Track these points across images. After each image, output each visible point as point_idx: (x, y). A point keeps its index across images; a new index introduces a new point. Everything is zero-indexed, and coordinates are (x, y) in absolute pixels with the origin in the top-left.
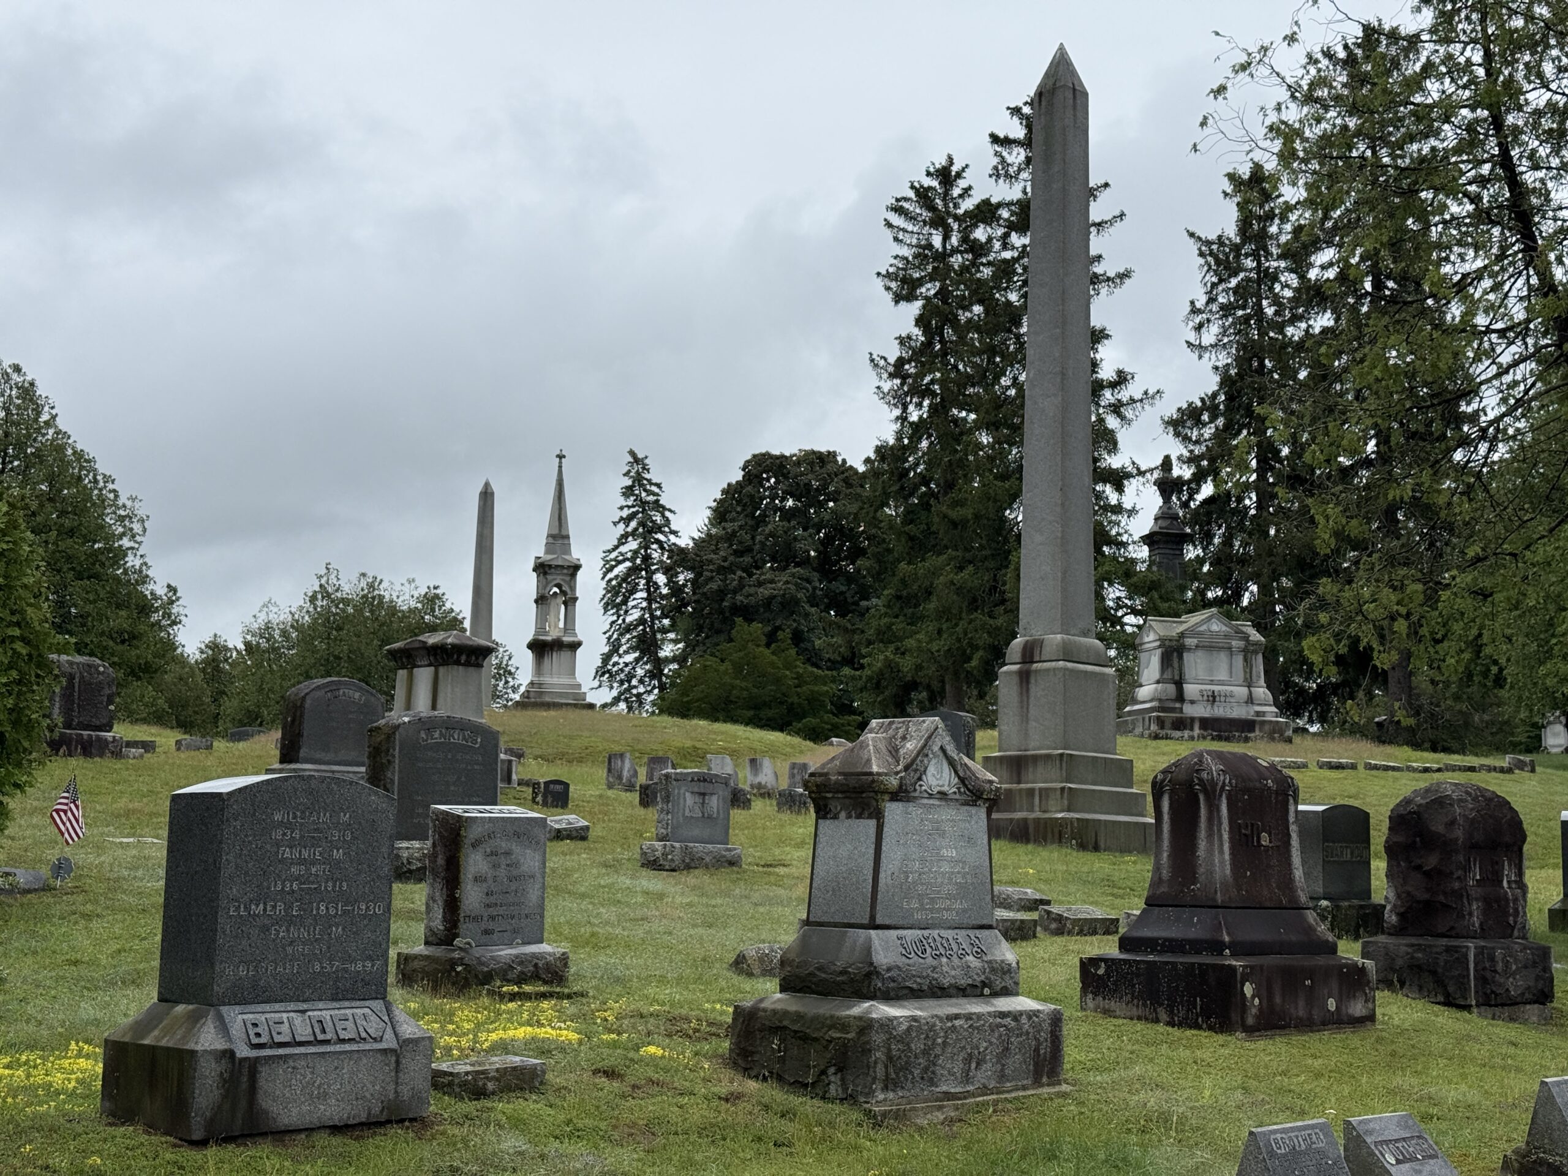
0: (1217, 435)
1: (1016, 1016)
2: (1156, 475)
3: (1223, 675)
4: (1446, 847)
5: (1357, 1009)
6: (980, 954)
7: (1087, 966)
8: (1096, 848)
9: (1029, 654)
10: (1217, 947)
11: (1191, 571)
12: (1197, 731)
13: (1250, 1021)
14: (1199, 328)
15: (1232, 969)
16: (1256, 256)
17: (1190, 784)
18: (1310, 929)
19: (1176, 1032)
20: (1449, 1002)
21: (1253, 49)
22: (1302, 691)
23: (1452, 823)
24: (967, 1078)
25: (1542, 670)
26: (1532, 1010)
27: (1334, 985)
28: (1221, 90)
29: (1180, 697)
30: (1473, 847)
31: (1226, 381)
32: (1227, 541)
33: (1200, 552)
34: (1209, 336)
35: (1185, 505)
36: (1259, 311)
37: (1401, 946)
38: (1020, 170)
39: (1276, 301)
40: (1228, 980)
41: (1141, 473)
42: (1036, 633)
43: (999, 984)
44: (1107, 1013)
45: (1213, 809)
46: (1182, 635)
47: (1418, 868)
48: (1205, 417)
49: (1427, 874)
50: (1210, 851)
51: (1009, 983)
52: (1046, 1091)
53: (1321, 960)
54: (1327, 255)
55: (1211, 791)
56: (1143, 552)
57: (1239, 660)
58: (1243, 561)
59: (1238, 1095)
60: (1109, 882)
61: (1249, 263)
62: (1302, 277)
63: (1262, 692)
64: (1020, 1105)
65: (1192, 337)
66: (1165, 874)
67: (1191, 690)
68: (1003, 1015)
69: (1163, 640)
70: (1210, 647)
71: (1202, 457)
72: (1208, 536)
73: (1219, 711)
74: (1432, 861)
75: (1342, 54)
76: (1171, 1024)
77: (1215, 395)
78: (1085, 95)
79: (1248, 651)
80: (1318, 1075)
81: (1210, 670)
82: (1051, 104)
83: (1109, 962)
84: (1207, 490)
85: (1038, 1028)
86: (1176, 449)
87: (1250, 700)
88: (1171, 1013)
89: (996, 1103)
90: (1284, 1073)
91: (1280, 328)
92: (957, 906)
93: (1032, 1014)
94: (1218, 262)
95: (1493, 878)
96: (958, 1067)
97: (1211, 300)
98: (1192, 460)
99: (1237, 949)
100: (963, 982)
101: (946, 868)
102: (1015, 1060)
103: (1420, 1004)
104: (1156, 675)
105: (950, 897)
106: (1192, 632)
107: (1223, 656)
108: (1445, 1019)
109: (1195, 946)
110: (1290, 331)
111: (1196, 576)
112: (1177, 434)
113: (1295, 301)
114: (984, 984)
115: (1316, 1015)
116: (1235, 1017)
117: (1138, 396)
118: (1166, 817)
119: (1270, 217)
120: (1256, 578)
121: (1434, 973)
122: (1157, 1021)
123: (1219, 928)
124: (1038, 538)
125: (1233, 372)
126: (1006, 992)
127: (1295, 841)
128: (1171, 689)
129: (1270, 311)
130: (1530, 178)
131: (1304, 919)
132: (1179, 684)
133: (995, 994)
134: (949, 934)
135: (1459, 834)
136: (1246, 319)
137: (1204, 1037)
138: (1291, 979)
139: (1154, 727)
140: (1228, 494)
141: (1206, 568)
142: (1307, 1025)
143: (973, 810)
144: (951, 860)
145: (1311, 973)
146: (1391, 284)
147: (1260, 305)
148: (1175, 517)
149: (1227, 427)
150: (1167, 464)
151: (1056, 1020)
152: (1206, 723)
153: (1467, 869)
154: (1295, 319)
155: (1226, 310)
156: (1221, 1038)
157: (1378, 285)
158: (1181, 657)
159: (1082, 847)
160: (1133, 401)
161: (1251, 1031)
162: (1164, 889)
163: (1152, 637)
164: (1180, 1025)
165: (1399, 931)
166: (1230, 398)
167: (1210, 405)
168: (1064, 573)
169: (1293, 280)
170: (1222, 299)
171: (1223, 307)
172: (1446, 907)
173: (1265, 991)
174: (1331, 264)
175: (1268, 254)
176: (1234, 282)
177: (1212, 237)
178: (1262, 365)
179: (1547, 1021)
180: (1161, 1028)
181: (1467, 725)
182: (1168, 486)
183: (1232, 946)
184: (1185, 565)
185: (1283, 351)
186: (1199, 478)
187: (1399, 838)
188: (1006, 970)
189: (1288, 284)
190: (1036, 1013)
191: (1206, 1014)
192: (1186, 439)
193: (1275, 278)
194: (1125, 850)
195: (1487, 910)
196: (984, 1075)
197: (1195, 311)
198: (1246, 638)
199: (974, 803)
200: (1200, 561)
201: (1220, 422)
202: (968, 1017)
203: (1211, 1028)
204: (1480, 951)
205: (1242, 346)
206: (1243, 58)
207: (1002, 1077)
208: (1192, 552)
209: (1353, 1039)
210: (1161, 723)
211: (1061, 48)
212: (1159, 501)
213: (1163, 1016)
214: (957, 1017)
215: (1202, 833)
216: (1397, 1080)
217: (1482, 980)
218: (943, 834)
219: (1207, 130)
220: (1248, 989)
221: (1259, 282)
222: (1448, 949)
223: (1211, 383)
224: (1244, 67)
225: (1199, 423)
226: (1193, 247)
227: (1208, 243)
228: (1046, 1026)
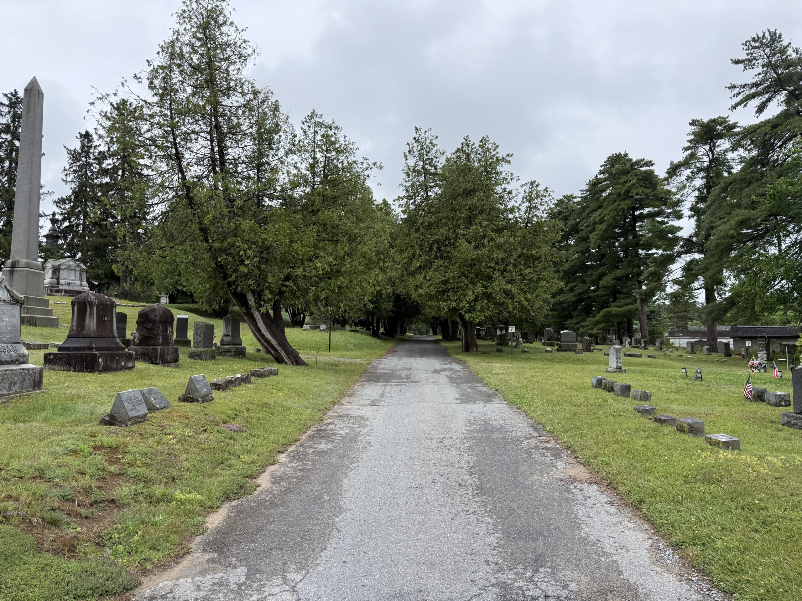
0: (71, 207)
1: (28, 370)
2: (51, 217)
3: (73, 278)
4: (153, 322)
5: (130, 365)
6: (15, 351)
7: (46, 356)
8: (35, 325)
9: (14, 265)
10: (91, 349)
11: (61, 247)
12: (63, 294)
13: (100, 369)
14: (66, 175)
15: (96, 355)
16: (85, 157)
17: (84, 302)
18: (117, 344)
19: (77, 373)
20: (152, 363)
21: (104, 94)
22: (94, 284)
23: (156, 315)
24: (10, 389)
25: (165, 282)
26: (173, 364)
27: (124, 359)
28: (92, 103)
29: (58, 283)
30: (161, 322)
31: (74, 192)
32: (72, 239)
33: (63, 242)
34: (70, 178)
35: (59, 227)
36: (86, 173)
37: (140, 348)
38: (6, 114)
39: (92, 172)
40: (95, 357)
41: (45, 216)
42: (17, 259)
43: (22, 360)
44: (53, 369)
45: (91, 309)
46: (60, 265)
47: (146, 328)
48: (67, 202)
49: (148, 329)
50: (90, 322)
51: (25, 360)
52: (38, 391)
53: (120, 352)
54: (109, 161)
55: (91, 304)
56: (45, 240)
57: (78, 274)
58: (77, 245)
59: (100, 388)
60: (41, 335)
61: (84, 159)
62: (100, 166)
63: (85, 283)
64: (29, 396)
65: (64, 178)
66: (74, 328)
67: (62, 281)
68: (23, 369)
69: (53, 266)
70: (69, 269)
71: (66, 213)
72: (66, 238)
73: (71, 288)
74: (150, 326)
75: (116, 106)
76: (75, 371)
77: (70, 196)
78: (43, 94)
79: (81, 271)
80: (122, 382)
81: (68, 276)
82: (30, 94)
83: (54, 355)
84: (66, 224)
85: (35, 373)
86: (57, 210)
87: (81, 285)
88: (75, 368)
89: (20, 396)
90: (113, 382)
91: (93, 180)
92: (8, 336)
93: (33, 369)
94: (74, 157)
95: (165, 330)
96: (7, 386)
97: (71, 168)
98: (62, 214)
99: (97, 349)
100: (9, 360)
101: (4, 324)
102: (27, 383)
103: (144, 364)
104: (51, 276)
105: (5, 333)
106: (63, 264)
107: (73, 272)
108: (152, 367)
109: (84, 349)
110: (95, 181)
111: (62, 249)
112: (57, 206)
113: (98, 173)
114: (17, 360)
115: (119, 367)
116: (96, 368)
117: (46, 192)
118: (76, 312)
119: (91, 147)
120: (81, 251)
121: (148, 355)
122: (70, 371)
123: (92, 343)
124: (19, 229)
125: (77, 190)
126: (24, 363)
127: (115, 319)
128: (55, 281)
129: (89, 174)
130: (180, 149)
131: (116, 341)
132: (58, 279)
133: (20, 363)
134: (5, 345)
135: (158, 318)
136: (82, 175)
137: (86, 374)
138: (112, 357)
139: (49, 292)
140: (73, 226)
141: (65, 247)
142: (116, 370)
143: (15, 306)
144: (6, 322)
145: (118, 355)
146: (127, 173)
147: (86, 171)
148: (56, 231)
149: (74, 206)
150: (54, 214)
151: (41, 371)
152: (66, 291)
153: (159, 328)
154: (97, 178)
155: (75, 172)
156: (92, 374)
157: (123, 174)
158: (59, 272)
159: (30, 325)
160: (44, 193)
161: (100, 372)
162: (74, 332)
163: (50, 265)
164: (78, 371)
165: (139, 345)
166: (75, 198)
167: (69, 199)
168: (28, 240)
169: (98, 167)
170: (74, 168)
171: (74, 171)
172: (153, 338)
173: (105, 361)
174: (110, 164)
175: (90, 158)
176: (78, 164)
177: (72, 149)
178: (86, 189)
179: (177, 367)
180: (72, 372)
181: (139, 296)
182: (54, 221)
183: (95, 348)
184: (58, 245)
185: (93, 186)
186: (64, 220)
187: (140, 320)
188: (24, 356)
189: (96, 167)
190: (35, 369)
191: (87, 368)
192: (60, 207)
193: (91, 165)
194: (46, 326)
195: (163, 339)
196: (16, 388)
197: (65, 170)
198: (81, 267)
199: (15, 304)
200: (63, 244)
201: (72, 204)
202: (12, 370)
203: (88, 372)
204: (161, 349)
205: (80, 183)
206: (101, 96)
207: (22, 388)
208: (60, 242)
209: (130, 372)
210: (51, 291)
211: (35, 77)
212: (51, 225)
213: (72, 369)
214: (7, 370)
215: (88, 316)
216: (144, 382)
217: (161, 356)
218: (4, 314)
219: (89, 114)
220: (100, 360)
221: (87, 165)
222: (153, 349)
223: (70, 192)
224: (101, 99)
225: (65, 203)
226: (65, 151)
227: (70, 151)
228: (38, 372)
